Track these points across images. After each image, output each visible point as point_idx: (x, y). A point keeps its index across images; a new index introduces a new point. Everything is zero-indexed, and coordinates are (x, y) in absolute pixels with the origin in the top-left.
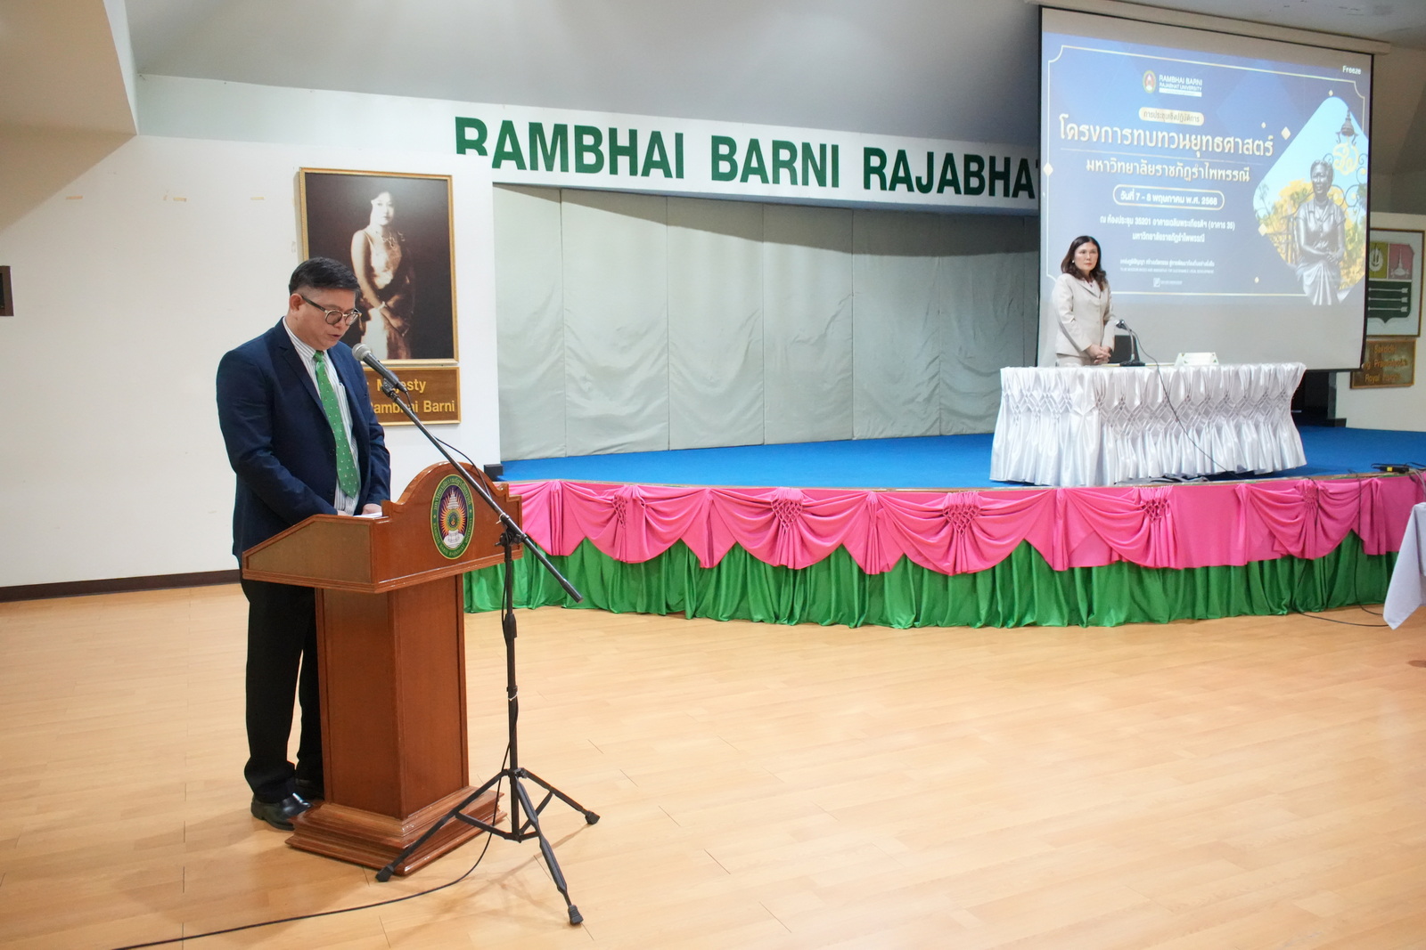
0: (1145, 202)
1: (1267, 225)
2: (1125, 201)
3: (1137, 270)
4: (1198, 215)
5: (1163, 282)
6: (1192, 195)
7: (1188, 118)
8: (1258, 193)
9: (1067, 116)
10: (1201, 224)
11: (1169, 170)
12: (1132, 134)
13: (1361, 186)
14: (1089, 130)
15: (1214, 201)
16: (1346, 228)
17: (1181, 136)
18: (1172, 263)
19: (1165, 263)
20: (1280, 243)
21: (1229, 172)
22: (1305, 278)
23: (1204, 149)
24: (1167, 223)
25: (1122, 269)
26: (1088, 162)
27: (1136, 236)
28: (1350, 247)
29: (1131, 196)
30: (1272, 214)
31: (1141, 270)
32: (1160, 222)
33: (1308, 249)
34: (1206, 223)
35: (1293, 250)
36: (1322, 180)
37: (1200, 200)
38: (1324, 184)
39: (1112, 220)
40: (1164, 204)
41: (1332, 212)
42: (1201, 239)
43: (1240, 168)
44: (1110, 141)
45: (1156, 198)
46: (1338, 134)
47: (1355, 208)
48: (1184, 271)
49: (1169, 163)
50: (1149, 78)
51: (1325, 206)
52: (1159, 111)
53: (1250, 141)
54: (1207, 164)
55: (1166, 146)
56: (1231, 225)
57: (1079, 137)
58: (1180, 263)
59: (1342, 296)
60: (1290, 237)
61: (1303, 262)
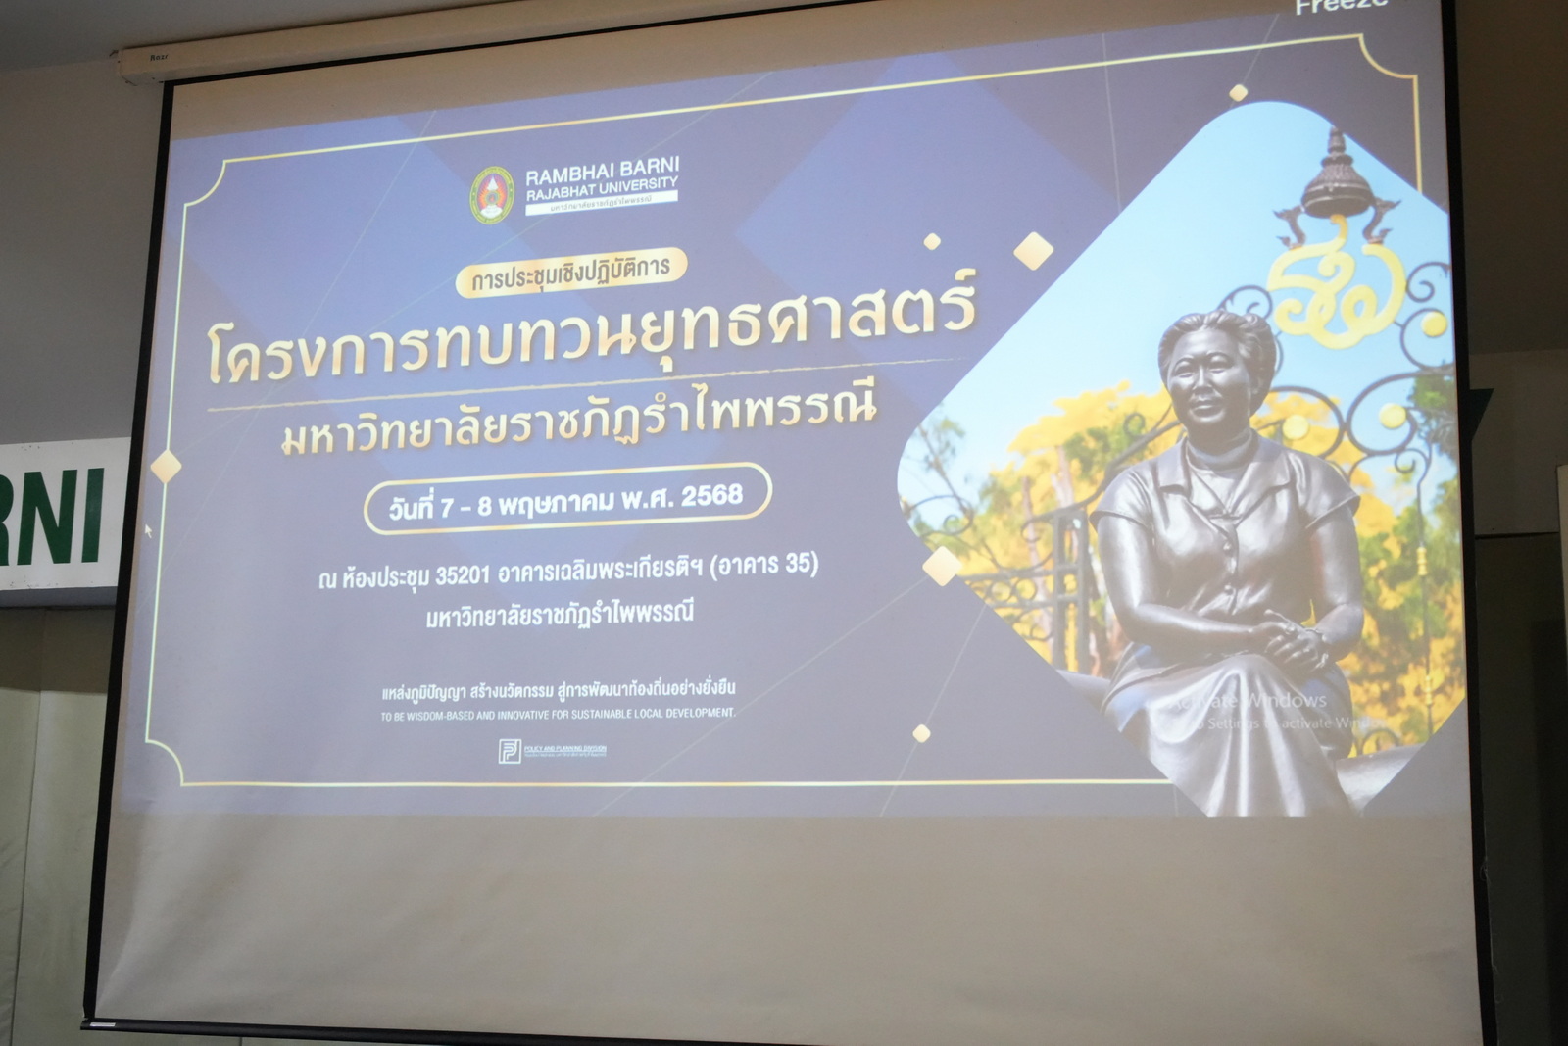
0: (474, 518)
1: (960, 550)
2: (403, 524)
3: (438, 716)
4: (666, 544)
5: (533, 750)
6: (647, 484)
7: (630, 268)
8: (915, 450)
9: (229, 326)
10: (681, 567)
11: (557, 421)
12: (431, 342)
13: (1426, 377)
14: (294, 352)
15: (735, 493)
16: (1364, 526)
17: (602, 322)
18: (565, 691)
19: (544, 692)
20: (1026, 606)
21: (789, 401)
22: (1155, 721)
23: (689, 345)
24: (549, 573)
25: (386, 716)
26: (288, 432)
27: (439, 619)
28: (1390, 600)
29: (424, 507)
30: (982, 511)
31: (451, 716)
32: (524, 573)
33: (1165, 616)
34: (698, 565)
35: (1088, 625)
36: (1220, 377)
37: (676, 496)
38: (1232, 391)
39: (354, 579)
40: (539, 518)
41: (1281, 481)
42: (682, 611)
43: (832, 385)
44: (359, 369)
45: (507, 506)
46: (1290, 216)
47: (1405, 460)
48: (618, 714)
49: (555, 403)
50: (493, 186)
51: (1241, 464)
52: (522, 265)
53: (877, 298)
54: (704, 388)
55: (549, 355)
56: (802, 562)
57: (263, 372)
58: (598, 690)
59: (1364, 784)
60: (1070, 582)
61: (1141, 663)
